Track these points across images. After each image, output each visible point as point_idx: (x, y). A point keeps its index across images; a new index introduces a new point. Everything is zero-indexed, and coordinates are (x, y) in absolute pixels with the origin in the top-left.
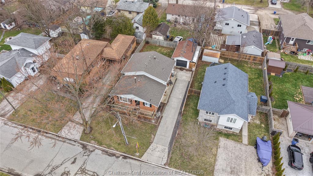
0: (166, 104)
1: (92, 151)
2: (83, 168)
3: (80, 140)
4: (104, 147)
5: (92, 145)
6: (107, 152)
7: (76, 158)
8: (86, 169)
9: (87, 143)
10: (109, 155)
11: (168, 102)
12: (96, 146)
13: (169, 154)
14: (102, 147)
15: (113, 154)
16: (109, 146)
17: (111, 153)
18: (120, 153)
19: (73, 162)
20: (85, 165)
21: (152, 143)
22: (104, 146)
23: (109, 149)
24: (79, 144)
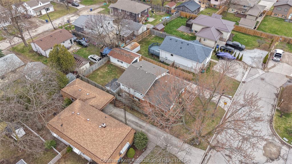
3: (205, 150)
5: (211, 141)
7: (225, 155)
24: (210, 152)
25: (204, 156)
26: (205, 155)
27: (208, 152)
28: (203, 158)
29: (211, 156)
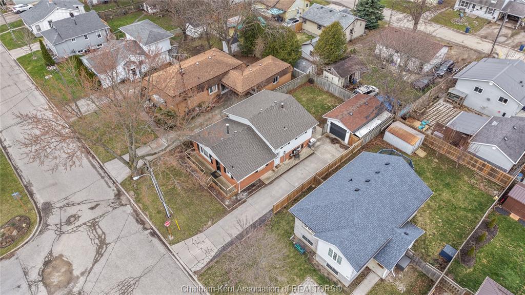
0: (266, 185)
1: (122, 205)
2: (96, 220)
3: (121, 184)
4: (139, 207)
5: (128, 196)
6: (137, 215)
7: (99, 204)
8: (99, 224)
9: (124, 192)
10: (137, 220)
11: (271, 183)
12: (131, 200)
13: (211, 260)
14: (137, 205)
15: (143, 221)
16: (145, 209)
17: (142, 218)
18: (152, 225)
19: (92, 208)
20: (102, 218)
21: (201, 232)
22: (140, 205)
23: (143, 212)
24: (115, 189)
25: (115, 180)
26: (115, 182)
27: (116, 186)
28: (113, 178)
29: (110, 187)
